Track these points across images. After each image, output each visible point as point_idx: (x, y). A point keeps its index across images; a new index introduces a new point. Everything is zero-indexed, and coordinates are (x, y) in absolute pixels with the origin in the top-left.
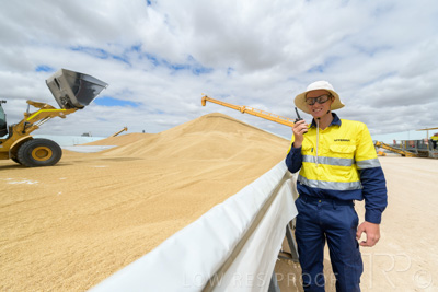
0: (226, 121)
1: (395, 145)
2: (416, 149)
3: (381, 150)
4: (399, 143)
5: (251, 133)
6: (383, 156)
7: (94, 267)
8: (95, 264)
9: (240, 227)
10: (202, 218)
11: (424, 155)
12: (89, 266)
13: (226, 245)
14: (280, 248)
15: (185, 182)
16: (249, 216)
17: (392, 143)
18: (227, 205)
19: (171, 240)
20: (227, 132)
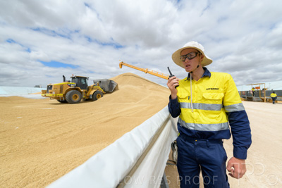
7: (43, 179)
8: (44, 176)
9: (141, 146)
10: (116, 142)
12: (39, 178)
13: (132, 158)
14: (167, 158)
15: (109, 118)
16: (147, 139)
18: (133, 132)
19: (94, 158)
20: (136, 85)
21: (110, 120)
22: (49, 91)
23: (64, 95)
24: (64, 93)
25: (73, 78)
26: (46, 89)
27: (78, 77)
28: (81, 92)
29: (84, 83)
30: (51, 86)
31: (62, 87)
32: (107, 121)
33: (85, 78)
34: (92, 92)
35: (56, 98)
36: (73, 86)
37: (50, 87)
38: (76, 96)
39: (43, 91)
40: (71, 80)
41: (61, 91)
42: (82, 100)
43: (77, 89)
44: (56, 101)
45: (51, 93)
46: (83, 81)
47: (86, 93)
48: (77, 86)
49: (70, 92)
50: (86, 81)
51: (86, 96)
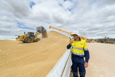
0: (55, 33)
1: (96, 39)
2: (101, 41)
3: (93, 41)
4: (97, 39)
5: (62, 36)
6: (93, 42)
11: (102, 42)
17: (95, 39)
20: (56, 36)
21: (45, 51)
22: (19, 38)
23: (25, 40)
26: (17, 37)
27: (30, 33)
28: (31, 39)
31: (23, 36)
32: (44, 52)
34: (36, 39)
35: (21, 41)
36: (28, 36)
37: (19, 37)
38: (29, 40)
41: (23, 38)
42: (31, 42)
44: (21, 42)
47: (33, 39)
48: (30, 36)
49: (27, 38)
50: (33, 34)
51: (33, 40)
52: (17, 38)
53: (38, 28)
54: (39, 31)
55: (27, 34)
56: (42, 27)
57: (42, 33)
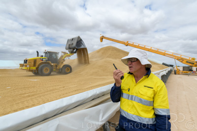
20: (116, 58)
22: (25, 64)
23: (37, 68)
24: (37, 66)
25: (46, 53)
26: (22, 62)
27: (49, 52)
28: (52, 66)
29: (55, 57)
30: (27, 60)
31: (35, 61)
33: (56, 53)
34: (61, 67)
35: (30, 70)
36: (44, 60)
38: (47, 70)
39: (20, 64)
40: (44, 55)
41: (34, 65)
42: (52, 73)
43: (48, 63)
45: (26, 66)
46: (54, 55)
47: (56, 66)
48: (48, 60)
49: (42, 65)
50: (56, 56)
51: (56, 69)
52: (21, 65)
53: (70, 40)
54: (70, 48)
55: (42, 56)
56: (79, 37)
57: (75, 52)
